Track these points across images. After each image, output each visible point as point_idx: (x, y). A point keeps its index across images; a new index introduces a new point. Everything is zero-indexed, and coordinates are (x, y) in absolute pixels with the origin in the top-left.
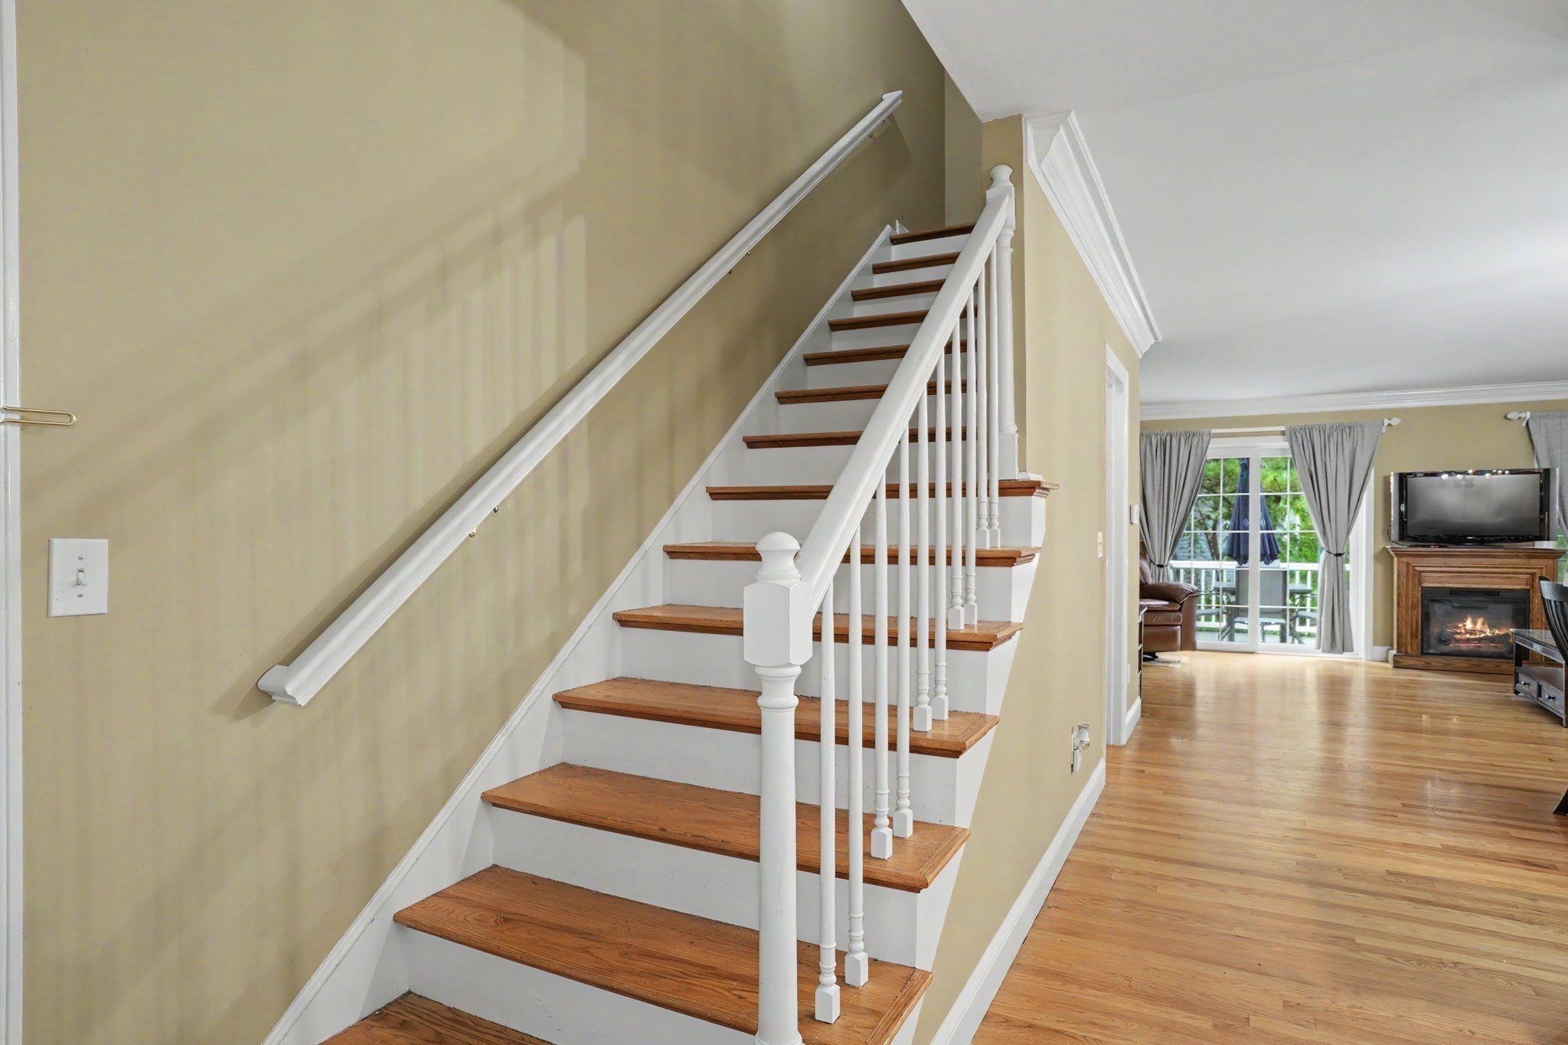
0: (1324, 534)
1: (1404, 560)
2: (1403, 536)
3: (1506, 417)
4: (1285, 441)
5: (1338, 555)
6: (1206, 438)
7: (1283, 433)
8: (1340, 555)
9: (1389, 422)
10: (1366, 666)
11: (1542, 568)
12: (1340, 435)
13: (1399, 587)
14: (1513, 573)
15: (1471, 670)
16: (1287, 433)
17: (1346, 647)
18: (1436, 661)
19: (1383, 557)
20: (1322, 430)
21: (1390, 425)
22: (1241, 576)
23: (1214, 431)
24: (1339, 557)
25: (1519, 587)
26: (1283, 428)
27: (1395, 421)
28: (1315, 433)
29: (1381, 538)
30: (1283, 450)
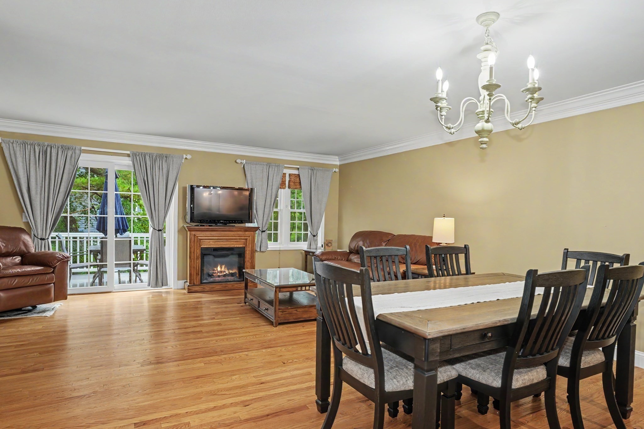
0: (152, 217)
1: (193, 233)
2: (192, 220)
3: (236, 162)
4: (130, 161)
5: (159, 230)
6: (77, 152)
7: (128, 155)
8: (161, 230)
9: (186, 156)
10: (175, 293)
11: (250, 236)
12: (161, 162)
13: (190, 248)
14: (239, 239)
15: (222, 289)
16: (131, 155)
17: (164, 283)
18: (207, 287)
19: (181, 231)
20: (151, 155)
21: (186, 158)
22: (103, 244)
23: (83, 148)
24: (160, 232)
25: (241, 246)
26: (128, 152)
27: (189, 157)
28: (147, 158)
29: (181, 221)
30: (128, 166)
